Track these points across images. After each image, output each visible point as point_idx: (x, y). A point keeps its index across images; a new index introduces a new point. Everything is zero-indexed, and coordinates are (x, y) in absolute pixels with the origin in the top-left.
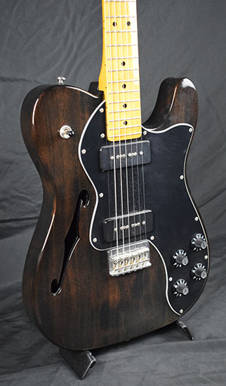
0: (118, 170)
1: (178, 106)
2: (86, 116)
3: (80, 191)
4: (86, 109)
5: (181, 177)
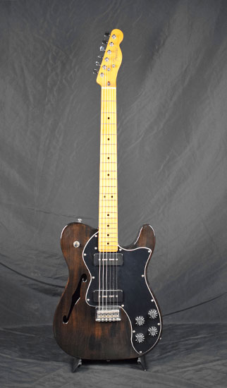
0: (102, 266)
2: (88, 238)
3: (82, 274)
5: (143, 276)
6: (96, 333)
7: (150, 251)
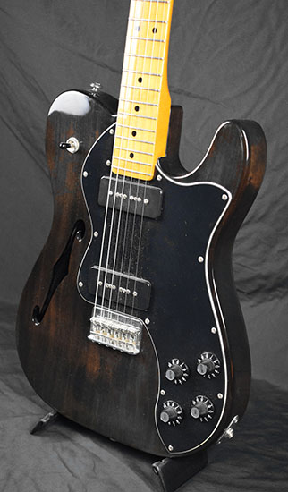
0: (110, 209)
1: (214, 158)
2: (97, 133)
3: (77, 219)
4: (98, 125)
5: (200, 259)
6: (89, 365)
7: (228, 196)
